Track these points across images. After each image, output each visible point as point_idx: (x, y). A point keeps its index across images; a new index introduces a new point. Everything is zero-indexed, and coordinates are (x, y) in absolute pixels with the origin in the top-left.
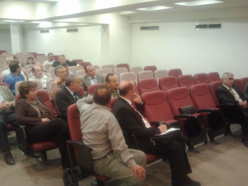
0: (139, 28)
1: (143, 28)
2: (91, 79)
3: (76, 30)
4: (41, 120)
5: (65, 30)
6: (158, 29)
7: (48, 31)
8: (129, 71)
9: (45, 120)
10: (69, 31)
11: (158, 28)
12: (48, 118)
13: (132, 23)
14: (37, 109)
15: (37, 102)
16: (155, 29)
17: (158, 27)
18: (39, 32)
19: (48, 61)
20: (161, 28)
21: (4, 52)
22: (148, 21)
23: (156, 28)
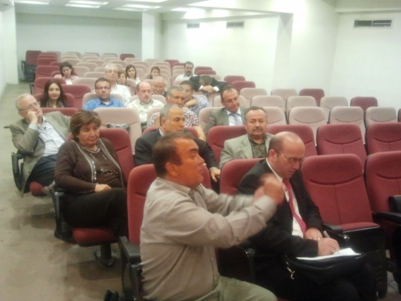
0: (353, 23)
1: (359, 23)
2: (230, 115)
3: (241, 25)
4: (94, 188)
5: (225, 23)
6: (389, 25)
7: (197, 26)
8: (319, 104)
9: (100, 187)
10: (230, 25)
11: (389, 23)
12: (109, 185)
13: (340, 14)
14: (92, 163)
15: (101, 151)
16: (383, 25)
17: (389, 21)
18: (186, 25)
19: (184, 76)
20: (394, 24)
21: (127, 57)
22: (370, 10)
23: (387, 23)
